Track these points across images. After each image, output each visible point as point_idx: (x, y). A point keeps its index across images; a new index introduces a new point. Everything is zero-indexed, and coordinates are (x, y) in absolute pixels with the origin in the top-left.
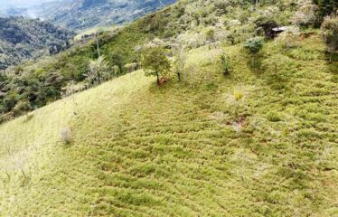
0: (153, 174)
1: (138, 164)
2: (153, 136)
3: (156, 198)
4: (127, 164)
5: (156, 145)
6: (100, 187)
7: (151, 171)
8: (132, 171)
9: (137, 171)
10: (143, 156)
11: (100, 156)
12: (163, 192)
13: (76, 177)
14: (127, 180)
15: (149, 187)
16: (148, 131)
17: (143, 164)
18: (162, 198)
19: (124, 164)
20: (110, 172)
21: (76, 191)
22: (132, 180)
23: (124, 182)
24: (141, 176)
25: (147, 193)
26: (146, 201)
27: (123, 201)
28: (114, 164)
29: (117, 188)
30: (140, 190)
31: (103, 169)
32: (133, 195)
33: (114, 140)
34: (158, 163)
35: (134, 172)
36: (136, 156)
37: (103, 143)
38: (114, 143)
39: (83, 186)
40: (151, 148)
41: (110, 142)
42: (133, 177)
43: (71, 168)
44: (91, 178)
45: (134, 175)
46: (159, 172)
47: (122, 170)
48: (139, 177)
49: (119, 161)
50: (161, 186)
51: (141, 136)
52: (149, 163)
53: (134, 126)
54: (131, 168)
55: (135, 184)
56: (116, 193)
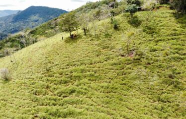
0: (74, 94)
1: (63, 88)
2: (71, 68)
3: (79, 110)
4: (54, 89)
5: (74, 74)
6: (34, 107)
7: (72, 92)
8: (58, 93)
9: (62, 93)
10: (66, 82)
11: (33, 86)
12: (83, 106)
13: (14, 102)
14: (55, 100)
15: (72, 103)
16: (68, 65)
17: (66, 87)
18: (82, 110)
19: (51, 89)
20: (41, 95)
21: (15, 112)
22: (59, 100)
23: (53, 101)
24: (65, 97)
25: (71, 108)
26: (71, 114)
27: (53, 116)
28: (44, 90)
29: (48, 106)
30: (66, 106)
31: (36, 95)
32: (61, 111)
33: (43, 74)
34: (77, 86)
35: (60, 94)
36: (60, 83)
37: (34, 77)
38: (43, 75)
39: (21, 108)
40: (71, 76)
41: (40, 75)
42: (60, 98)
43: (9, 97)
44: (26, 101)
45: (60, 96)
46: (79, 92)
47: (51, 93)
48: (63, 97)
49: (48, 87)
50: (81, 101)
51: (63, 69)
52: (70, 87)
53: (57, 63)
54: (57, 91)
55: (61, 102)
56: (47, 111)
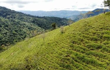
0: (100, 50)
1: (92, 43)
2: (104, 31)
3: (100, 62)
4: (86, 42)
5: (105, 35)
6: (70, 50)
7: (99, 47)
8: (88, 46)
9: (91, 46)
10: (96, 40)
11: (74, 38)
12: (105, 60)
13: (61, 44)
15: (96, 55)
16: (101, 29)
17: (95, 43)
18: (104, 63)
19: (84, 42)
20: (76, 44)
21: (59, 50)
22: (87, 50)
23: (82, 50)
24: (93, 50)
25: (94, 58)
26: (93, 63)
27: (79, 59)
28: (79, 41)
29: (78, 52)
30: (90, 56)
31: (74, 43)
32: (86, 58)
33: (82, 32)
34: (105, 44)
36: (92, 39)
37: (76, 33)
38: (82, 33)
39: (63, 48)
40: (102, 36)
41: (80, 33)
42: (88, 49)
43: (60, 41)
44: (67, 45)
45: (88, 48)
46: (104, 49)
47: (82, 44)
48: (91, 49)
49: (82, 41)
50: (105, 56)
51: (97, 31)
52: (99, 43)
53: (94, 27)
54: (88, 44)
55: (88, 52)
56: (77, 55)
